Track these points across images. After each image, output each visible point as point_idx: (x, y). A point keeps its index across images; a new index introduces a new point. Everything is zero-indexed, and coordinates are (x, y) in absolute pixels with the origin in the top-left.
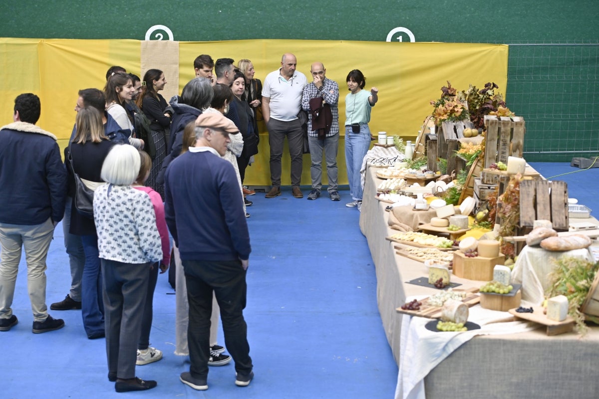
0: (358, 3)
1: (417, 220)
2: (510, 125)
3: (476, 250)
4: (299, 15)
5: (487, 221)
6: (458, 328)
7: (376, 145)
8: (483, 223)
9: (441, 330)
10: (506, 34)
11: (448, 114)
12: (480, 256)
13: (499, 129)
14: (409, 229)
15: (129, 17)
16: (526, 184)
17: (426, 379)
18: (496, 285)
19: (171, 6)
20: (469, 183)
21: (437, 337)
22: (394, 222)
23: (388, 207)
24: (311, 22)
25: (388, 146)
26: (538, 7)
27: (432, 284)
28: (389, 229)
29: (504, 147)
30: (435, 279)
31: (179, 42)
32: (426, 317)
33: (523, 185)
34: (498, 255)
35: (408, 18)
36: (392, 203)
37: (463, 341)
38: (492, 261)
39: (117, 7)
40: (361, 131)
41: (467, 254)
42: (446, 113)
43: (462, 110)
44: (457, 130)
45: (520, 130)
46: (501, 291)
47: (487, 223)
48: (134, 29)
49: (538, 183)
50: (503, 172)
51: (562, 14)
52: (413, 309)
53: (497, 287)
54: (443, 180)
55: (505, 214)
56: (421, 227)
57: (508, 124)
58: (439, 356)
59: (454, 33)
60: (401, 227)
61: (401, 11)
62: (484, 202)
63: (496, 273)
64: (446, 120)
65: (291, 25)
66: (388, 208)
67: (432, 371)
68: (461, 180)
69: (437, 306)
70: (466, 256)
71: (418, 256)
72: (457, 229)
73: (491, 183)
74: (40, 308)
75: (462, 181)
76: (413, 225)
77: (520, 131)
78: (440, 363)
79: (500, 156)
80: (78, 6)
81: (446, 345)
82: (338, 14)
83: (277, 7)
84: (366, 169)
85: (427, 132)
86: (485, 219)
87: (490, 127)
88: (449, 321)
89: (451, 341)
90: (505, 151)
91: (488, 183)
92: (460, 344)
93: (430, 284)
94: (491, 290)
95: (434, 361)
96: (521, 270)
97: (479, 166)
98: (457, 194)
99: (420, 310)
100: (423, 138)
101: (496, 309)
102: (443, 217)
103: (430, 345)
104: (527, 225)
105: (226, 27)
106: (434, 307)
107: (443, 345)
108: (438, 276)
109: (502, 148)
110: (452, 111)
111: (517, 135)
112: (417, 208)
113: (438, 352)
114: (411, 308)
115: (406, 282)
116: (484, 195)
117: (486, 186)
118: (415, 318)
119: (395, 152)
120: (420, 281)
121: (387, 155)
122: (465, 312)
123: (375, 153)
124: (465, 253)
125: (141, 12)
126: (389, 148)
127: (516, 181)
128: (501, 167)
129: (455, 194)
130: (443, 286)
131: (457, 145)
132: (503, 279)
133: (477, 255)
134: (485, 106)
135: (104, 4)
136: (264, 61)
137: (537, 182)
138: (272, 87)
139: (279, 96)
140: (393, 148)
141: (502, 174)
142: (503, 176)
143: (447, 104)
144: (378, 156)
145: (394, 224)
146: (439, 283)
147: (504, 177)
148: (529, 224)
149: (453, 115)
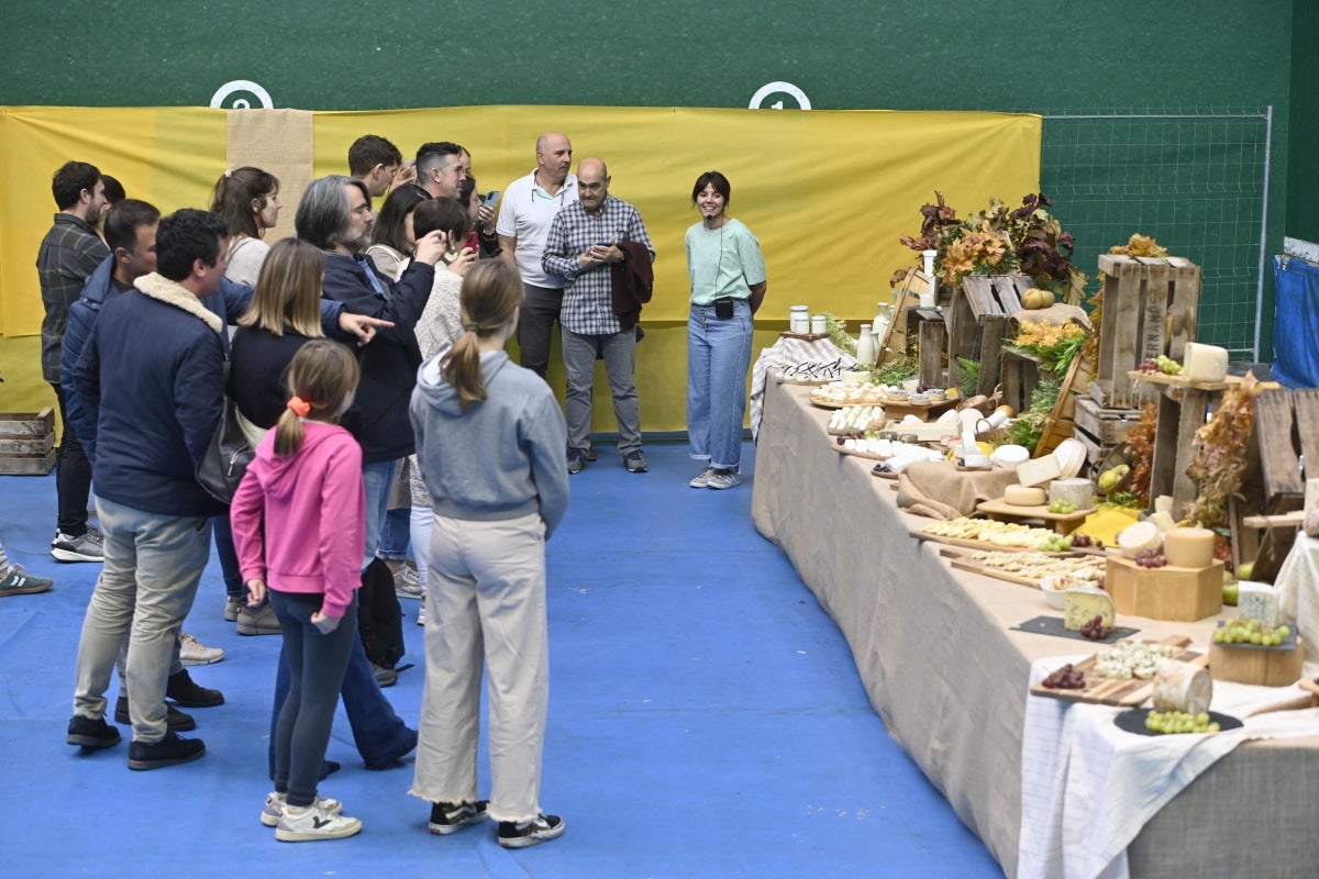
0: (686, 29)
1: (969, 493)
2: (1167, 274)
3: (1161, 551)
4: (554, 57)
5: (1128, 491)
6: (1200, 725)
7: (786, 336)
8: (1120, 495)
9: (1158, 732)
10: (1011, 96)
11: (975, 259)
12: (1171, 564)
13: (1144, 283)
14: (952, 512)
15: (174, 63)
16: (1271, 398)
17: (1132, 849)
18: (1250, 626)
19: (267, 38)
20: (1062, 408)
21: (1157, 748)
22: (914, 497)
23: (879, 466)
24: (580, 73)
25: (815, 338)
26: (1080, 37)
27: (1075, 631)
28: (902, 514)
29: (1154, 324)
30: (1082, 620)
31: (312, 112)
32: (1105, 702)
33: (1265, 401)
34: (1211, 562)
35: (795, 62)
36: (883, 459)
37: (1217, 756)
38: (1201, 574)
39: (146, 40)
40: (736, 314)
41: (1144, 560)
42: (969, 258)
43: (1003, 251)
44: (1000, 295)
45: (1190, 285)
46: (1267, 640)
47: (1129, 495)
48: (184, 89)
49: (1298, 397)
50: (1173, 377)
51: (1131, 51)
52: (1071, 686)
53: (1253, 631)
54: (975, 407)
55: (1207, 468)
56: (982, 507)
57: (1163, 272)
58: (1160, 791)
59: (898, 93)
60: (932, 508)
61: (780, 46)
62: (1112, 449)
63: (1245, 599)
64: (970, 272)
65: (536, 80)
66: (878, 468)
67: (1146, 827)
68: (1043, 402)
69: (1120, 677)
70: (1140, 564)
71: (1007, 570)
72: (1070, 509)
73: (1124, 405)
74: (148, 713)
75: (1046, 404)
76: (960, 504)
77: (1190, 287)
78: (1164, 808)
79: (1145, 346)
80: (57, 38)
81: (1179, 765)
82: (641, 54)
83: (506, 38)
84: (764, 390)
85: (911, 303)
86: (1122, 486)
87: (1122, 279)
88: (1173, 710)
89: (1189, 755)
90: (1155, 333)
91: (1119, 406)
92: (1208, 763)
93: (1068, 630)
94: (1240, 639)
95: (1149, 803)
96: (1294, 592)
97: (1084, 370)
98: (1032, 436)
99: (1087, 688)
100: (901, 316)
101: (1254, 683)
102: (1033, 483)
103: (1141, 766)
104: (1284, 490)
105: (392, 85)
106: (1113, 681)
107: (1172, 764)
108: (1087, 611)
109: (1149, 328)
110: (983, 253)
111: (1182, 296)
112: (968, 463)
113: (1160, 783)
114: (1065, 684)
115: (1012, 629)
116: (1111, 433)
117: (1114, 413)
118: (1078, 706)
119: (830, 351)
120: (1042, 625)
121: (812, 356)
122: (1205, 688)
123: (785, 352)
124: (1135, 560)
125: (199, 52)
126: (818, 343)
127: (1243, 393)
128: (1166, 368)
129: (1028, 435)
130: (1102, 634)
131: (1010, 327)
132: (1263, 611)
133: (1165, 563)
134: (1032, 245)
135: (116, 33)
136: (504, 154)
137: (1295, 393)
138: (517, 213)
139: (535, 232)
140: (826, 340)
141: (1176, 382)
142: (1178, 387)
143: (967, 237)
144: (793, 360)
145: (916, 502)
146: (1094, 628)
147: (1181, 390)
148: (1288, 488)
149: (984, 262)
